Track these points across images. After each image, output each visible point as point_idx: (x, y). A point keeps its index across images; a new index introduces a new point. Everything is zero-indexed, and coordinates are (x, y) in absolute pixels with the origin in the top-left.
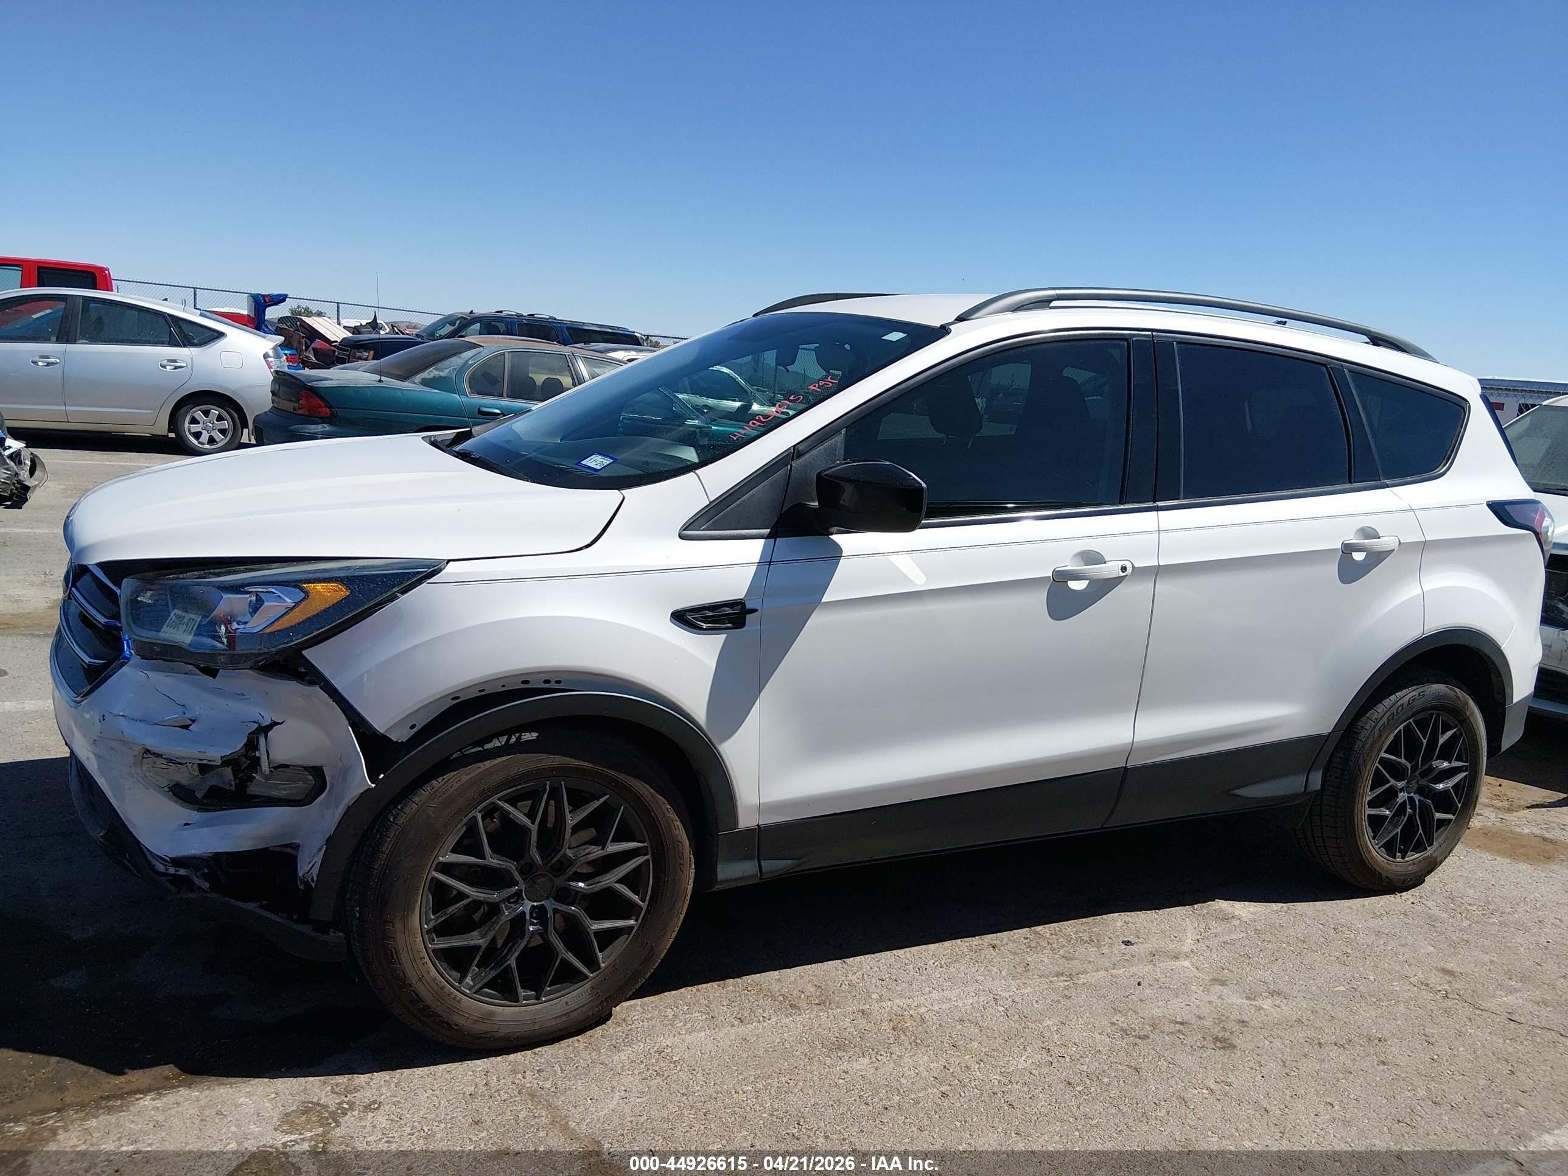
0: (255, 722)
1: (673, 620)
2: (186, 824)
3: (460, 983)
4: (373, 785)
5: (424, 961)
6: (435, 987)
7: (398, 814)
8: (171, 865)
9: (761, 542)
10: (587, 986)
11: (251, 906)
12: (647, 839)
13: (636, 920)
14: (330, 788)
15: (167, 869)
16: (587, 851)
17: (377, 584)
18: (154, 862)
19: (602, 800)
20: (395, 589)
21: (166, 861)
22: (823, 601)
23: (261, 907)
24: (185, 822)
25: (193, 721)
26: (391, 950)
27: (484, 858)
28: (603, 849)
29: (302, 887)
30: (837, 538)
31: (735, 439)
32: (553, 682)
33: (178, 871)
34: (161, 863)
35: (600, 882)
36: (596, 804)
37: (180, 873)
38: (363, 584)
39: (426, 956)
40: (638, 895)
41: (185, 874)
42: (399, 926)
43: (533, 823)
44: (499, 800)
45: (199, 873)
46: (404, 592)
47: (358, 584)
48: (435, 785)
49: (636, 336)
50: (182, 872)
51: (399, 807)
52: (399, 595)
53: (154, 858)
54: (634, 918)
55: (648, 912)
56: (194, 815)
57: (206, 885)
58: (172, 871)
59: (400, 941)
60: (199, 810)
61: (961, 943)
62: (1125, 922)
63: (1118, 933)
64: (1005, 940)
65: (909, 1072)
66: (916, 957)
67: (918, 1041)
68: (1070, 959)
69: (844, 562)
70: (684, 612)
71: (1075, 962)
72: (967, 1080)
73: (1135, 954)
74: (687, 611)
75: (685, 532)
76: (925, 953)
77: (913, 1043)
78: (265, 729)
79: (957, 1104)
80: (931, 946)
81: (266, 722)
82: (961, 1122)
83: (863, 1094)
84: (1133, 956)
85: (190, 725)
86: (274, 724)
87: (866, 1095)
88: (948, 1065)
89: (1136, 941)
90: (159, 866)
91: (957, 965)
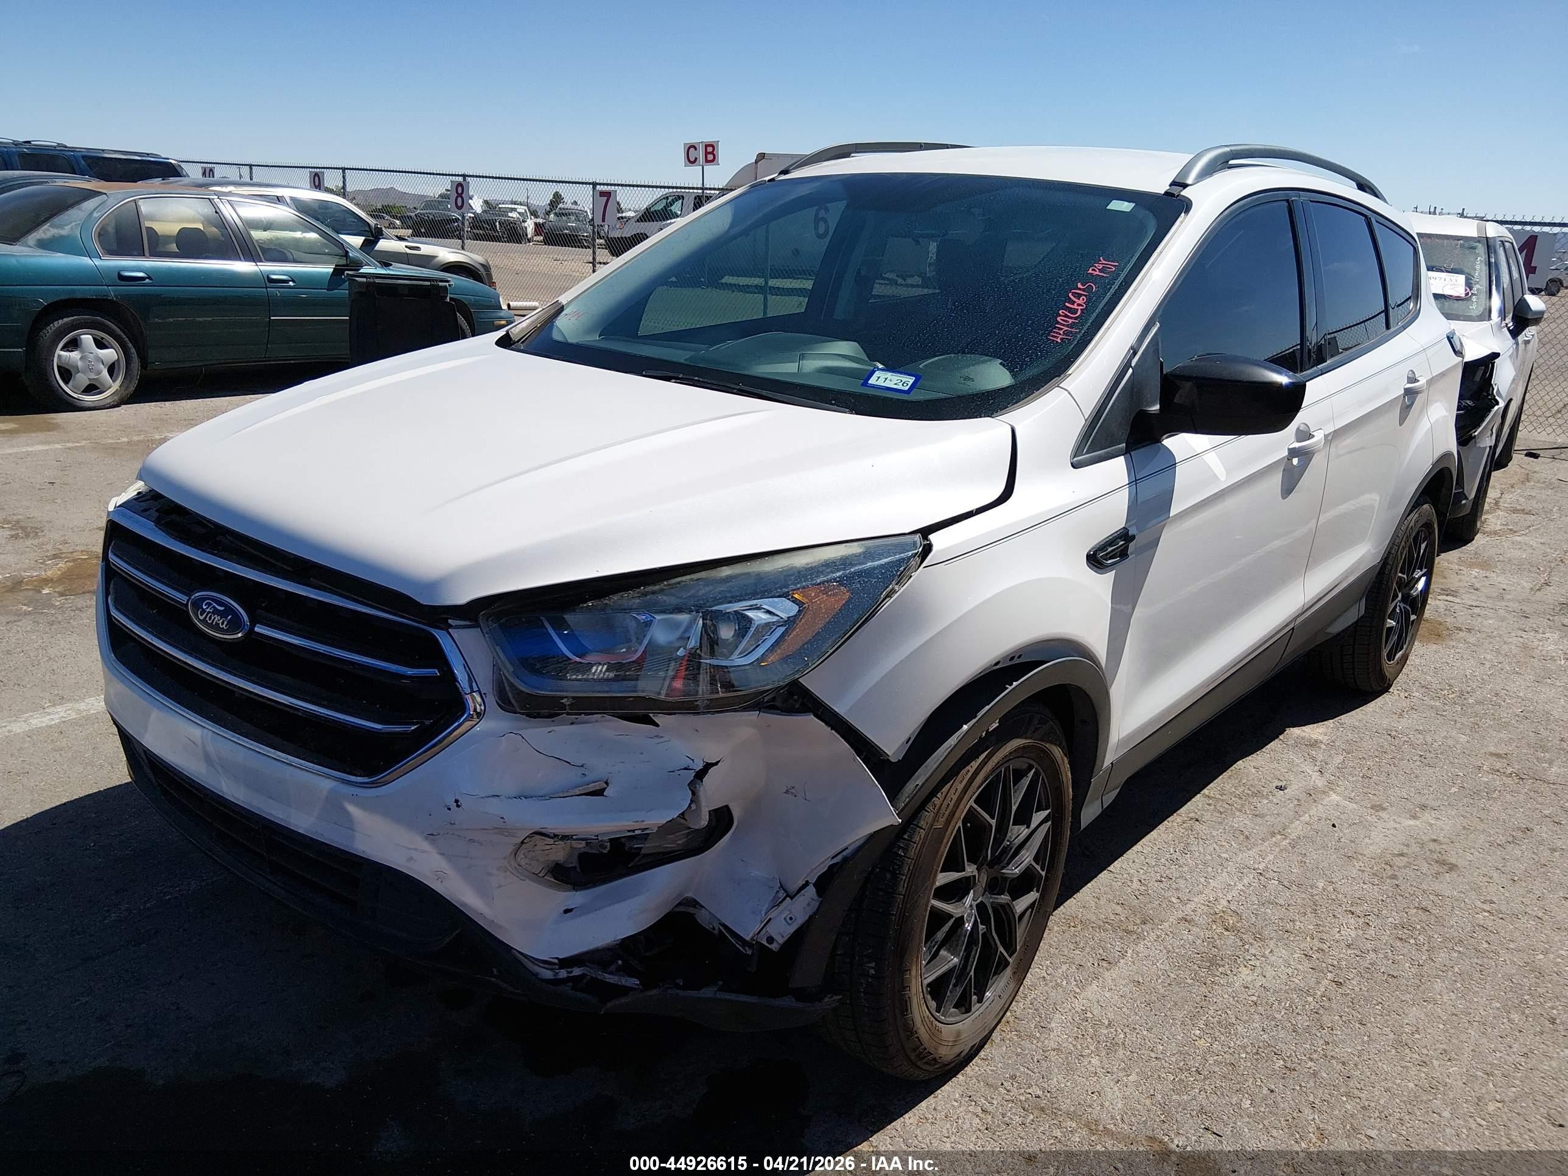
0: (686, 769)
1: (1090, 565)
2: (567, 911)
3: (939, 1011)
4: (900, 820)
7: (908, 845)
8: (559, 966)
9: (1121, 460)
10: (1008, 973)
11: (708, 992)
12: (1052, 804)
13: (1038, 891)
14: (737, 828)
15: (558, 973)
16: (1019, 831)
17: (875, 578)
18: (536, 969)
19: (1032, 774)
20: (893, 582)
21: (554, 964)
22: (1171, 515)
23: (720, 990)
24: (565, 908)
25: (608, 783)
27: (964, 870)
28: (1028, 827)
29: (750, 952)
31: (1059, 341)
32: (1016, 658)
33: (571, 972)
34: (545, 968)
36: (1028, 780)
37: (574, 973)
38: (863, 581)
40: (1039, 865)
43: (993, 820)
44: (974, 802)
45: (613, 968)
46: (900, 582)
47: (860, 581)
48: (936, 802)
49: (171, 163)
50: (577, 971)
51: (906, 837)
52: (897, 588)
53: (535, 964)
54: (1035, 889)
55: (1046, 879)
56: (576, 898)
57: (633, 982)
58: (563, 974)
59: (912, 987)
61: (1170, 824)
62: (1254, 768)
63: (1263, 780)
64: (1196, 811)
65: (1289, 970)
66: (1156, 849)
67: (1258, 936)
68: (1262, 816)
69: (1179, 469)
70: (1095, 553)
71: (1268, 818)
72: (1336, 963)
73: (1297, 797)
74: (1096, 551)
75: (1075, 459)
76: (1157, 843)
77: (1257, 939)
78: (701, 775)
79: (1357, 989)
80: (1154, 834)
81: (699, 766)
82: (1378, 1005)
83: (1283, 1004)
84: (1298, 800)
85: (604, 790)
86: (708, 766)
87: (1287, 1005)
88: (1305, 952)
89: (1283, 784)
90: (548, 974)
91: (1194, 848)
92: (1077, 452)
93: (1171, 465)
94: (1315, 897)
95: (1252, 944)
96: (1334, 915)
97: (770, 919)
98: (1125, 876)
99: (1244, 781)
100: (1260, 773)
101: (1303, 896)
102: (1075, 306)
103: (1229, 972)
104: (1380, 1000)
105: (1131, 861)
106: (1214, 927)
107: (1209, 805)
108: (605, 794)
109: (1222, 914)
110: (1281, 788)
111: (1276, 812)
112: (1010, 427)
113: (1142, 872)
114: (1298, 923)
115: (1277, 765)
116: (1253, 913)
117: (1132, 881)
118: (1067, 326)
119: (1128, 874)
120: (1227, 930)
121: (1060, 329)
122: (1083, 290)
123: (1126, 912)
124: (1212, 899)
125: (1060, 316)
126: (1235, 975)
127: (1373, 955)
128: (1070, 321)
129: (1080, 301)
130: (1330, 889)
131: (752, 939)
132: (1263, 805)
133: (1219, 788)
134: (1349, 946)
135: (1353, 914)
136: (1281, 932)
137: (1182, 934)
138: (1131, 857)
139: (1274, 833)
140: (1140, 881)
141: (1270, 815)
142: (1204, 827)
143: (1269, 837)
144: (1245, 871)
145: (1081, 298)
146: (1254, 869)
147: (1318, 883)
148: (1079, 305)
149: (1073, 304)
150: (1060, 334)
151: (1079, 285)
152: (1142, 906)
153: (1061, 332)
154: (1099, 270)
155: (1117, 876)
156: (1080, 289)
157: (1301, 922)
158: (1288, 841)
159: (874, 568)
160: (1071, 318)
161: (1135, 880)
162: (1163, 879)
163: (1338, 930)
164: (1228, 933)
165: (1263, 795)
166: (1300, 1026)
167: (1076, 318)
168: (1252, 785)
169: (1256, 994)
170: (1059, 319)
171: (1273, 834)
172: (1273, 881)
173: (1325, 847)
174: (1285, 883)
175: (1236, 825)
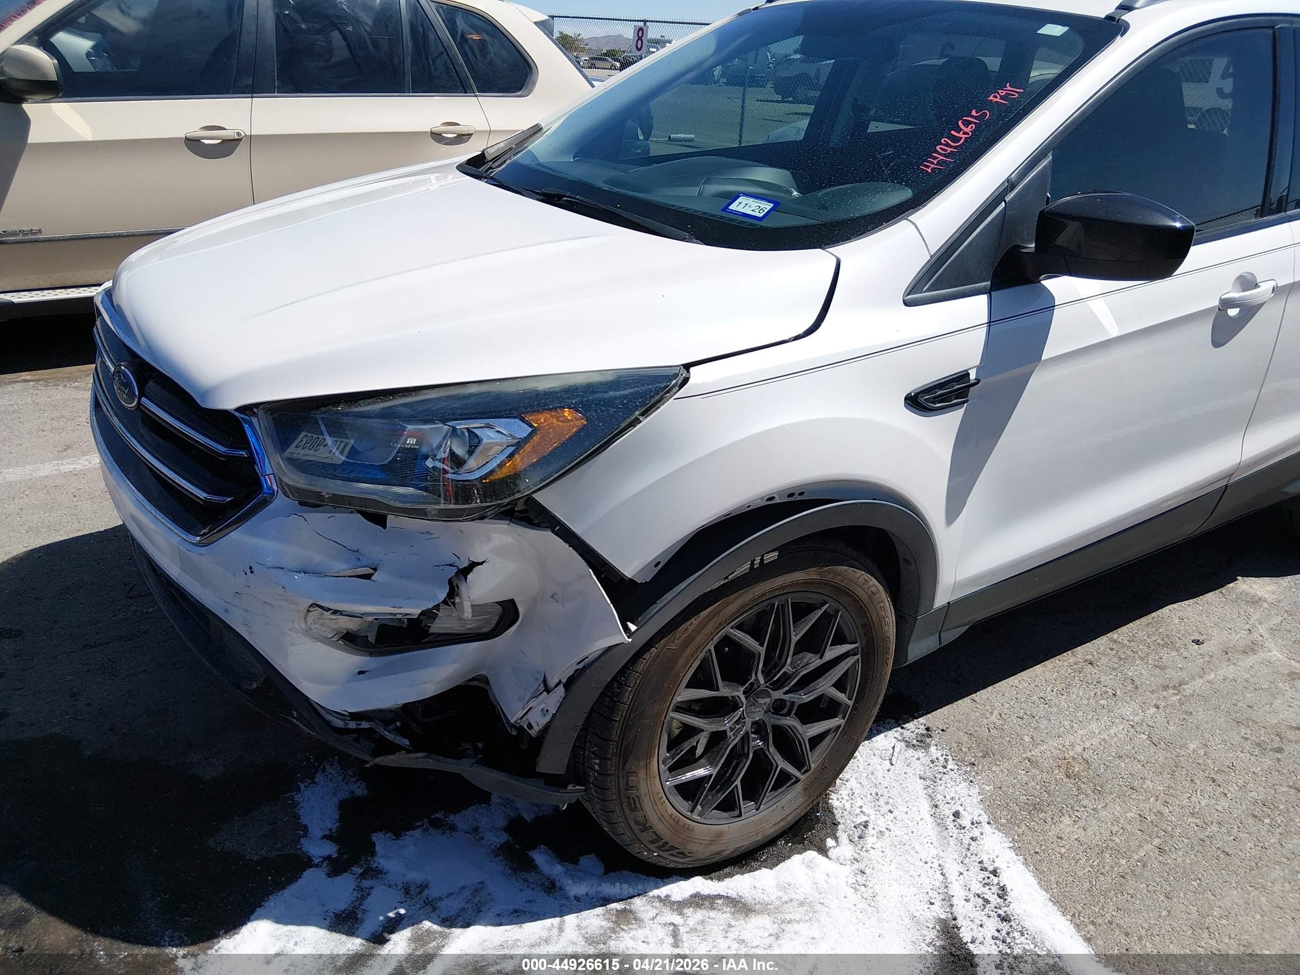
0: (451, 565)
1: (907, 405)
2: (360, 673)
3: (692, 812)
4: (630, 640)
5: (662, 800)
6: (671, 820)
8: (349, 718)
9: (983, 299)
10: (799, 787)
12: (859, 641)
13: (843, 718)
14: (522, 621)
15: (347, 724)
16: (805, 661)
17: (617, 407)
18: (332, 718)
19: (824, 608)
20: (637, 413)
21: (345, 716)
22: (1043, 359)
24: (359, 670)
25: (375, 569)
26: (633, 799)
27: (718, 690)
28: (821, 657)
29: (514, 733)
30: (1046, 283)
31: (929, 170)
32: (796, 494)
33: (360, 724)
34: (337, 718)
35: (815, 690)
36: (819, 613)
37: (362, 726)
38: (601, 409)
39: (664, 797)
40: (845, 693)
41: (368, 727)
42: (642, 774)
43: (762, 645)
44: (732, 628)
45: (391, 727)
46: (646, 413)
47: (596, 410)
50: (365, 725)
52: (641, 418)
53: (331, 714)
54: (841, 715)
55: (855, 708)
57: (406, 742)
58: (352, 725)
59: (643, 788)
60: (371, 654)
61: (1060, 663)
62: (1179, 618)
63: (1182, 632)
64: (1095, 653)
65: (1115, 829)
66: (1033, 685)
67: (1098, 788)
68: (1162, 668)
69: (1057, 312)
70: (917, 395)
71: (1169, 671)
72: (1170, 829)
73: (1210, 654)
74: (919, 393)
75: (910, 297)
76: (1037, 680)
77: (1096, 791)
78: (465, 572)
79: (1180, 860)
80: (1038, 669)
81: (465, 564)
82: (1195, 880)
83: (1091, 861)
84: (1211, 656)
85: (372, 575)
86: (473, 565)
87: (1095, 863)
88: (1142, 813)
89: (1201, 638)
90: (339, 724)
91: (1075, 690)
92: (914, 288)
93: (1049, 306)
94: (1180, 758)
95: (1087, 795)
96: (1192, 780)
97: (531, 708)
98: (987, 707)
99: (1161, 630)
100: (1183, 624)
101: (1168, 755)
102: (960, 135)
103: (1050, 819)
104: (1200, 876)
105: (1001, 694)
106: (1056, 772)
107: (1112, 649)
108: (372, 578)
109: (1071, 760)
110: (1197, 642)
111: (1181, 666)
112: (835, 260)
113: (1007, 706)
114: (1148, 782)
115: (1205, 618)
116: (1104, 764)
117: (992, 713)
118: (945, 155)
119: (992, 706)
120: (1068, 776)
121: (936, 158)
122: (976, 118)
123: (970, 742)
124: (1067, 743)
125: (941, 144)
126: (1055, 824)
127: (1215, 828)
128: (949, 150)
129: (968, 130)
130: (1202, 752)
131: (516, 722)
132: (1168, 656)
133: (1130, 634)
134: (1193, 814)
135: (1214, 781)
136: (1126, 789)
137: (1018, 774)
138: (1003, 689)
139: (1168, 686)
140: (1000, 715)
141: (1173, 668)
142: (1095, 671)
143: (1161, 689)
144: (1117, 720)
145: (970, 126)
146: (1128, 721)
147: (1191, 745)
148: (965, 133)
149: (959, 133)
150: (933, 163)
151: (974, 113)
152: (990, 739)
153: (935, 162)
154: (1001, 96)
155: (978, 706)
156: (973, 117)
157: (1152, 781)
158: (1178, 697)
159: (615, 398)
160: (951, 147)
161: (996, 712)
162: (1025, 716)
163: (1189, 795)
164: (1068, 780)
165: (1175, 647)
166: (1098, 887)
167: (955, 147)
168: (1167, 636)
169: (1067, 847)
170: (938, 148)
171: (1166, 688)
172: (1142, 735)
173: (1217, 708)
174: (1154, 739)
175: (1130, 674)
